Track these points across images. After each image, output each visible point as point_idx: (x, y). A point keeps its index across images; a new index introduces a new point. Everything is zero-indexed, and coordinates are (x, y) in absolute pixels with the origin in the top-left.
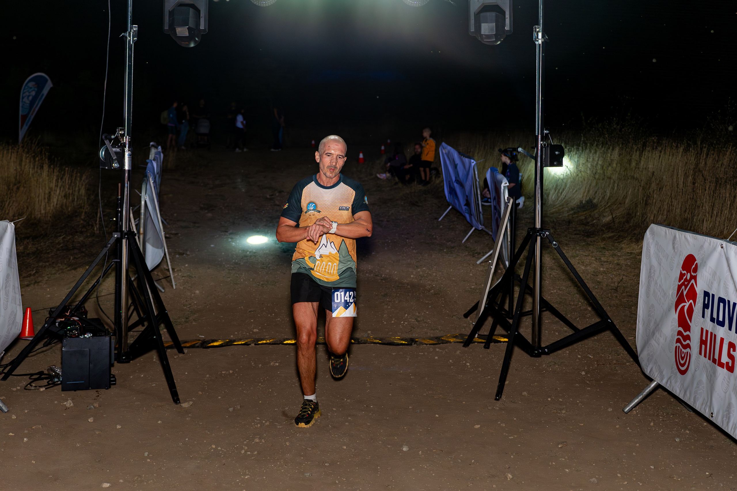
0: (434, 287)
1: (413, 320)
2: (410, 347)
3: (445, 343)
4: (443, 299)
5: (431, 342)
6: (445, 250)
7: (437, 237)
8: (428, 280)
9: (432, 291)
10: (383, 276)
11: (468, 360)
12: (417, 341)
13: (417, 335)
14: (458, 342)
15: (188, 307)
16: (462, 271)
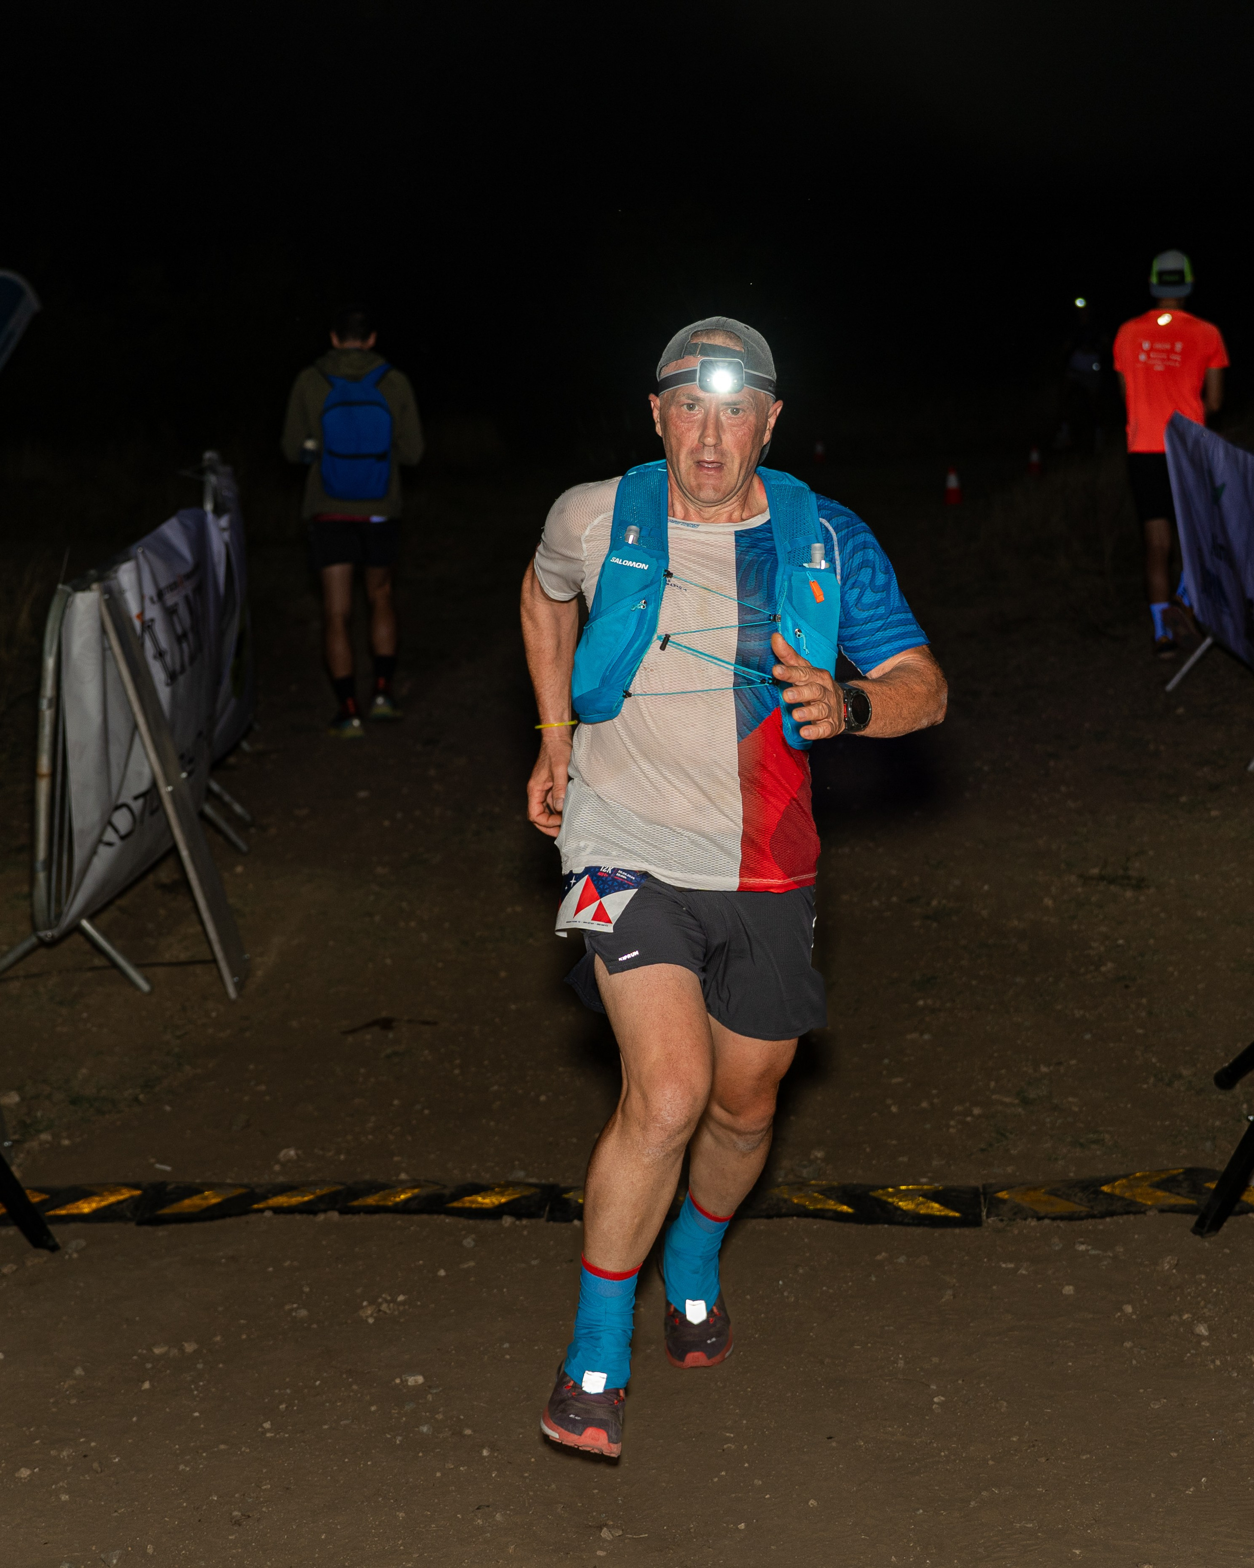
0: (1118, 946)
1: (1007, 1100)
2: (966, 1231)
3: (1121, 1214)
4: (1144, 1001)
5: (1063, 1206)
6: (1183, 799)
7: (1162, 748)
8: (1101, 917)
9: (1110, 965)
10: (934, 903)
11: (1205, 1307)
12: (1003, 1201)
13: (1010, 1169)
14: (1173, 1209)
15: (178, 1033)
16: (1238, 880)
